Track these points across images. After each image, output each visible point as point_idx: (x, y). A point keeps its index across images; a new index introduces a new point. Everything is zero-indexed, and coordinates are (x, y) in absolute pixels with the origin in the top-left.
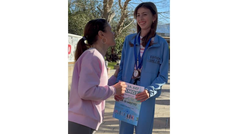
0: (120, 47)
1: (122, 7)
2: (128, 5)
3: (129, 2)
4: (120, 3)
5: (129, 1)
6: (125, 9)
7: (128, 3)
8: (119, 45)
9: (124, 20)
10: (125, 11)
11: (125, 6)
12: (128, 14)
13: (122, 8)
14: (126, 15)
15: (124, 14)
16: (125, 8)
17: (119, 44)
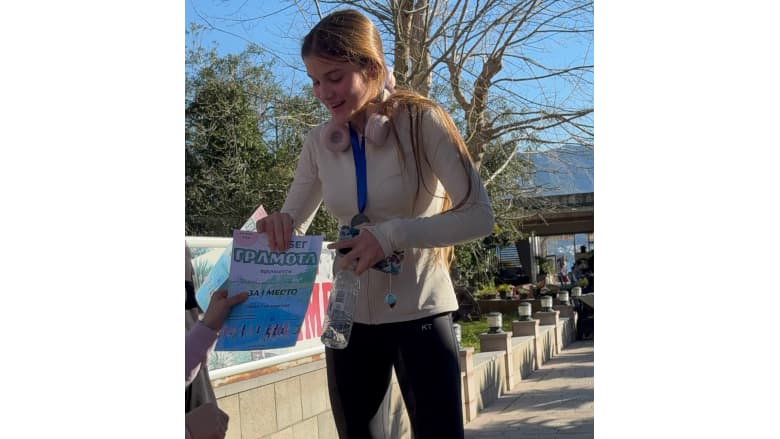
0: (473, 259)
1: (469, 102)
2: (492, 89)
3: (492, 80)
4: (455, 87)
5: (491, 75)
6: (479, 109)
7: (489, 84)
8: (468, 254)
9: (483, 151)
10: (482, 115)
11: (480, 95)
12: (494, 127)
13: (469, 106)
14: (486, 133)
15: (479, 128)
16: (478, 104)
17: (469, 250)
